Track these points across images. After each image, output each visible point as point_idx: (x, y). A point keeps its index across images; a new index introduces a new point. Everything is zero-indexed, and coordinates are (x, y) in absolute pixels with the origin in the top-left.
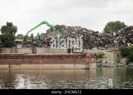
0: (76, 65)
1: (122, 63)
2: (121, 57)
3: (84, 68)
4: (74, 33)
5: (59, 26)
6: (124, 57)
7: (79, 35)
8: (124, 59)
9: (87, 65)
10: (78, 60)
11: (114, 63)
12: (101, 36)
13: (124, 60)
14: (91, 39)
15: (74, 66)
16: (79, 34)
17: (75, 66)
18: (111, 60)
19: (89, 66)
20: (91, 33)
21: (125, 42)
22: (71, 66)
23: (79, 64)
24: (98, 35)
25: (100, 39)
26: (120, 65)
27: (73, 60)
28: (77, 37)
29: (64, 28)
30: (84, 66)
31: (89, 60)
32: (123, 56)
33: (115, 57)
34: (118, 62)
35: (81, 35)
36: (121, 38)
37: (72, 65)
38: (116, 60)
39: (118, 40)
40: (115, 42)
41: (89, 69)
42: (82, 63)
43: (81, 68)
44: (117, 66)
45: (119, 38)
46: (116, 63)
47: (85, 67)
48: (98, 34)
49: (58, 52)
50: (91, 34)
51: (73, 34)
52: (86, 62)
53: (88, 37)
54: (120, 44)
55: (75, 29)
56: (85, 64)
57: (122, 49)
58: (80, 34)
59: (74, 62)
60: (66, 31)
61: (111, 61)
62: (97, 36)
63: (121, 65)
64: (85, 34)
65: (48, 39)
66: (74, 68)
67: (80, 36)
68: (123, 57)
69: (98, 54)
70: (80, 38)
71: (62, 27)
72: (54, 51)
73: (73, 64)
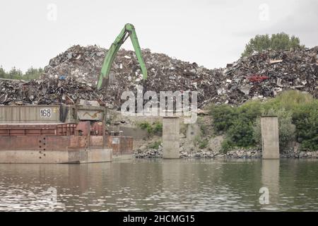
0: (45, 152)
1: (210, 150)
2: (213, 132)
3: (67, 160)
4: (121, 67)
5: (80, 49)
6: (221, 132)
7: (136, 73)
8: (218, 137)
9: (73, 154)
10: (50, 139)
11: (192, 150)
12: (202, 76)
13: (217, 141)
14: (168, 84)
15: (40, 155)
16: (135, 70)
17: (42, 155)
18: (172, 140)
19: (79, 155)
20: (172, 68)
21: (247, 92)
22: (34, 155)
23: (53, 150)
24: (193, 74)
25: (195, 84)
26: (204, 153)
27: (39, 140)
28: (130, 78)
29: (95, 54)
30: (65, 156)
31: (80, 139)
32: (218, 131)
33: (195, 133)
34: (203, 147)
35: (139, 73)
36: (237, 80)
37: (36, 154)
38: (196, 140)
39: (229, 88)
40: (219, 92)
41: (78, 163)
42: (62, 149)
43: (58, 161)
44: (198, 157)
45: (234, 82)
46: (197, 149)
47: (69, 159)
48: (193, 71)
49: (35, 119)
50: (172, 71)
51: (119, 70)
52: (72, 144)
53: (163, 78)
54: (231, 98)
55: (126, 57)
56: (69, 152)
57: (216, 112)
58: (139, 70)
59: (41, 144)
60: (98, 62)
61: (171, 142)
62: (188, 75)
63: (209, 153)
64: (153, 69)
65: (26, 84)
66: (41, 161)
67: (138, 77)
68: (217, 134)
69: (154, 124)
70: (138, 80)
71: (90, 51)
72: (25, 117)
73: (37, 150)
